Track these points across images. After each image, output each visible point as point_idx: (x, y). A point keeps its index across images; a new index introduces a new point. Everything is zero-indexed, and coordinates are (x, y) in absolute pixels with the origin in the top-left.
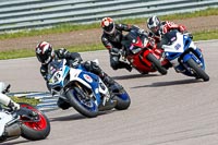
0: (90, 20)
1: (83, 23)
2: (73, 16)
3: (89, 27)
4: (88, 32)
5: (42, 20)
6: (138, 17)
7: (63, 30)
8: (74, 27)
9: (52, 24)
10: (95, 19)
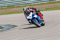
0: (18, 5)
1: (16, 6)
2: (13, 4)
3: (17, 7)
4: (17, 8)
5: (4, 5)
6: (31, 4)
7: (10, 8)
8: (13, 7)
9: (7, 6)
10: (19, 5)
